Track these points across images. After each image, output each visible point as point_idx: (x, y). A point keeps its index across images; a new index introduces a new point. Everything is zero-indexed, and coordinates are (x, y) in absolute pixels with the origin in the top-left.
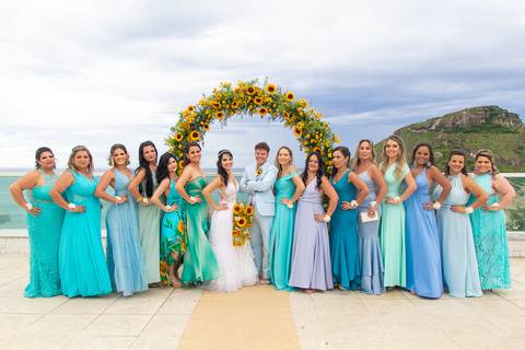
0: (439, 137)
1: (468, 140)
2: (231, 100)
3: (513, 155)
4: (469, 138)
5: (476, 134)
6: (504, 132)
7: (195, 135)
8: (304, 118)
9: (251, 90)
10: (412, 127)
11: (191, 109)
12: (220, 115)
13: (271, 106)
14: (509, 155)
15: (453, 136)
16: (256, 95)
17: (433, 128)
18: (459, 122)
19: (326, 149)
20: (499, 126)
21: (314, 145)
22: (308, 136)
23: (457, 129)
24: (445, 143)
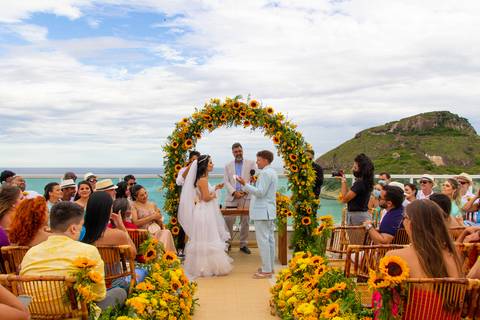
0: (397, 140)
1: (422, 142)
2: (220, 113)
3: (463, 155)
4: (423, 140)
5: (430, 137)
6: (455, 135)
7: (189, 143)
8: (282, 128)
9: (236, 105)
10: (372, 130)
11: (185, 121)
12: (210, 126)
13: (254, 119)
14: (460, 156)
15: (409, 139)
16: (241, 109)
17: (391, 131)
18: (413, 126)
19: (300, 155)
20: (451, 130)
21: (290, 151)
22: (285, 144)
23: (412, 132)
24: (402, 145)
